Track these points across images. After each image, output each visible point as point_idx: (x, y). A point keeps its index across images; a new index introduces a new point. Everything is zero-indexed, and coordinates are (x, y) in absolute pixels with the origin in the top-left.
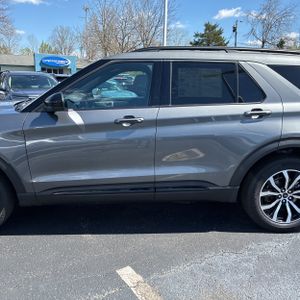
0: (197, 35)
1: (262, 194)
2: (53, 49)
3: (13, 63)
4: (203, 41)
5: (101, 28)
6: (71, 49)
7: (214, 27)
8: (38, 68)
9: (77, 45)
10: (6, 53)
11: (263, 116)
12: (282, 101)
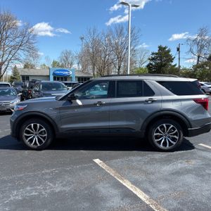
0: (153, 54)
1: (155, 134)
2: (61, 64)
3: (36, 74)
4: (157, 57)
5: (91, 50)
6: (72, 64)
7: (165, 48)
8: (52, 77)
9: (76, 62)
10: (32, 68)
11: (153, 101)
12: (162, 95)
